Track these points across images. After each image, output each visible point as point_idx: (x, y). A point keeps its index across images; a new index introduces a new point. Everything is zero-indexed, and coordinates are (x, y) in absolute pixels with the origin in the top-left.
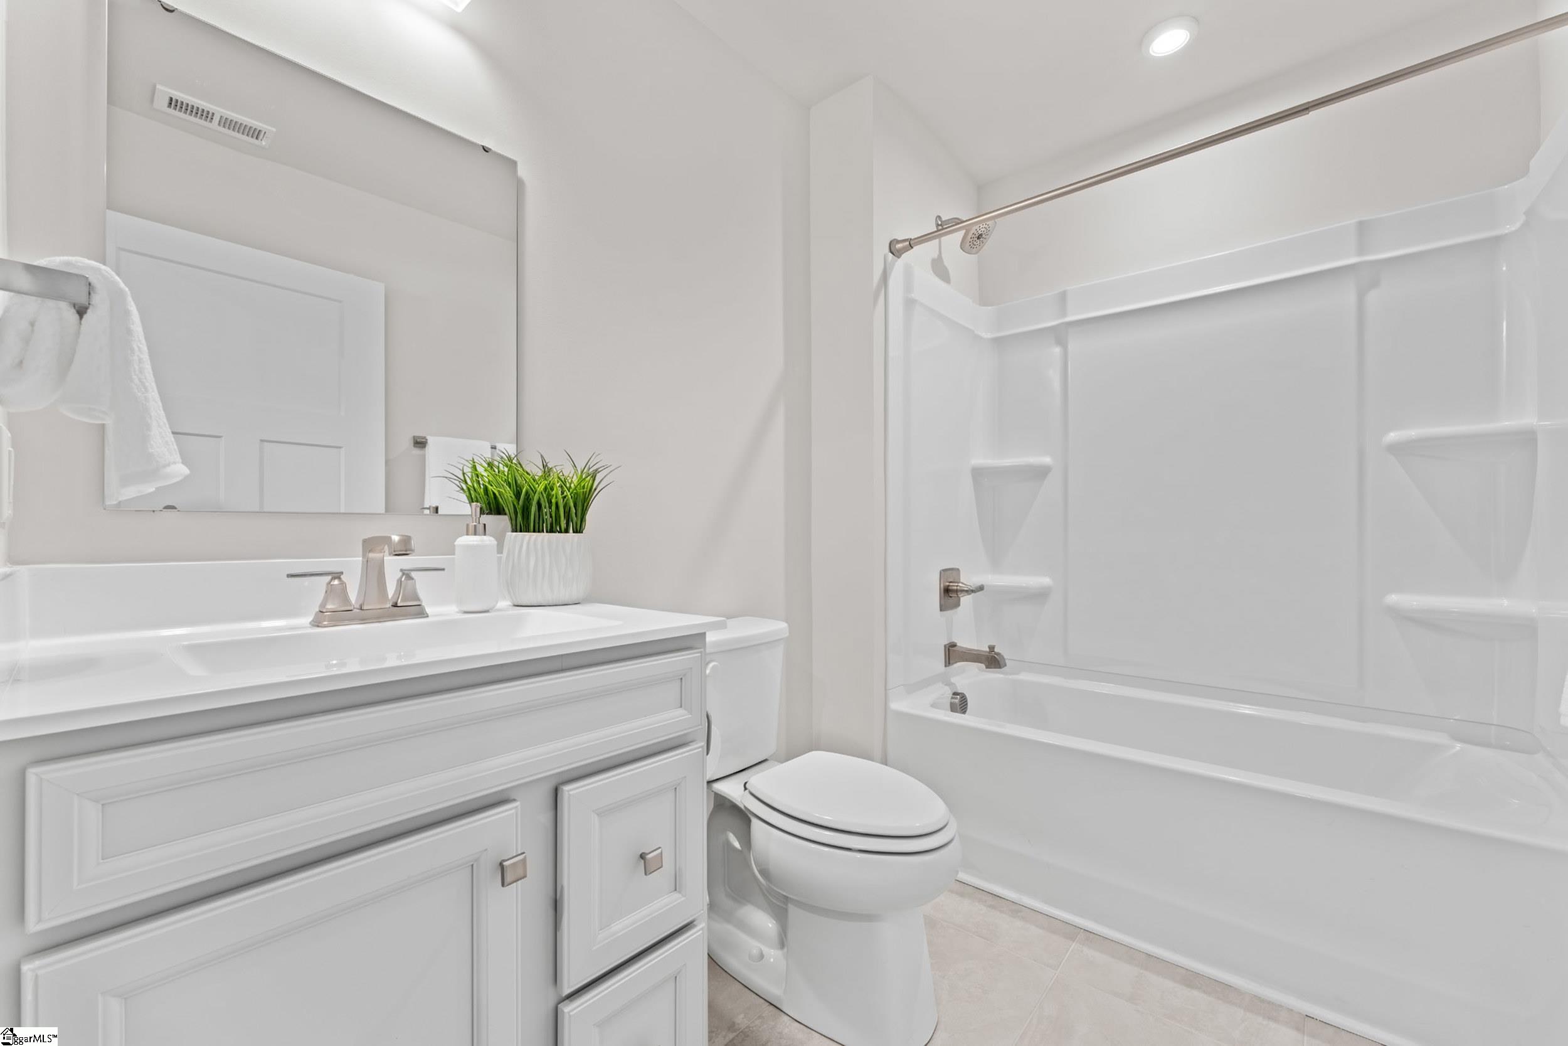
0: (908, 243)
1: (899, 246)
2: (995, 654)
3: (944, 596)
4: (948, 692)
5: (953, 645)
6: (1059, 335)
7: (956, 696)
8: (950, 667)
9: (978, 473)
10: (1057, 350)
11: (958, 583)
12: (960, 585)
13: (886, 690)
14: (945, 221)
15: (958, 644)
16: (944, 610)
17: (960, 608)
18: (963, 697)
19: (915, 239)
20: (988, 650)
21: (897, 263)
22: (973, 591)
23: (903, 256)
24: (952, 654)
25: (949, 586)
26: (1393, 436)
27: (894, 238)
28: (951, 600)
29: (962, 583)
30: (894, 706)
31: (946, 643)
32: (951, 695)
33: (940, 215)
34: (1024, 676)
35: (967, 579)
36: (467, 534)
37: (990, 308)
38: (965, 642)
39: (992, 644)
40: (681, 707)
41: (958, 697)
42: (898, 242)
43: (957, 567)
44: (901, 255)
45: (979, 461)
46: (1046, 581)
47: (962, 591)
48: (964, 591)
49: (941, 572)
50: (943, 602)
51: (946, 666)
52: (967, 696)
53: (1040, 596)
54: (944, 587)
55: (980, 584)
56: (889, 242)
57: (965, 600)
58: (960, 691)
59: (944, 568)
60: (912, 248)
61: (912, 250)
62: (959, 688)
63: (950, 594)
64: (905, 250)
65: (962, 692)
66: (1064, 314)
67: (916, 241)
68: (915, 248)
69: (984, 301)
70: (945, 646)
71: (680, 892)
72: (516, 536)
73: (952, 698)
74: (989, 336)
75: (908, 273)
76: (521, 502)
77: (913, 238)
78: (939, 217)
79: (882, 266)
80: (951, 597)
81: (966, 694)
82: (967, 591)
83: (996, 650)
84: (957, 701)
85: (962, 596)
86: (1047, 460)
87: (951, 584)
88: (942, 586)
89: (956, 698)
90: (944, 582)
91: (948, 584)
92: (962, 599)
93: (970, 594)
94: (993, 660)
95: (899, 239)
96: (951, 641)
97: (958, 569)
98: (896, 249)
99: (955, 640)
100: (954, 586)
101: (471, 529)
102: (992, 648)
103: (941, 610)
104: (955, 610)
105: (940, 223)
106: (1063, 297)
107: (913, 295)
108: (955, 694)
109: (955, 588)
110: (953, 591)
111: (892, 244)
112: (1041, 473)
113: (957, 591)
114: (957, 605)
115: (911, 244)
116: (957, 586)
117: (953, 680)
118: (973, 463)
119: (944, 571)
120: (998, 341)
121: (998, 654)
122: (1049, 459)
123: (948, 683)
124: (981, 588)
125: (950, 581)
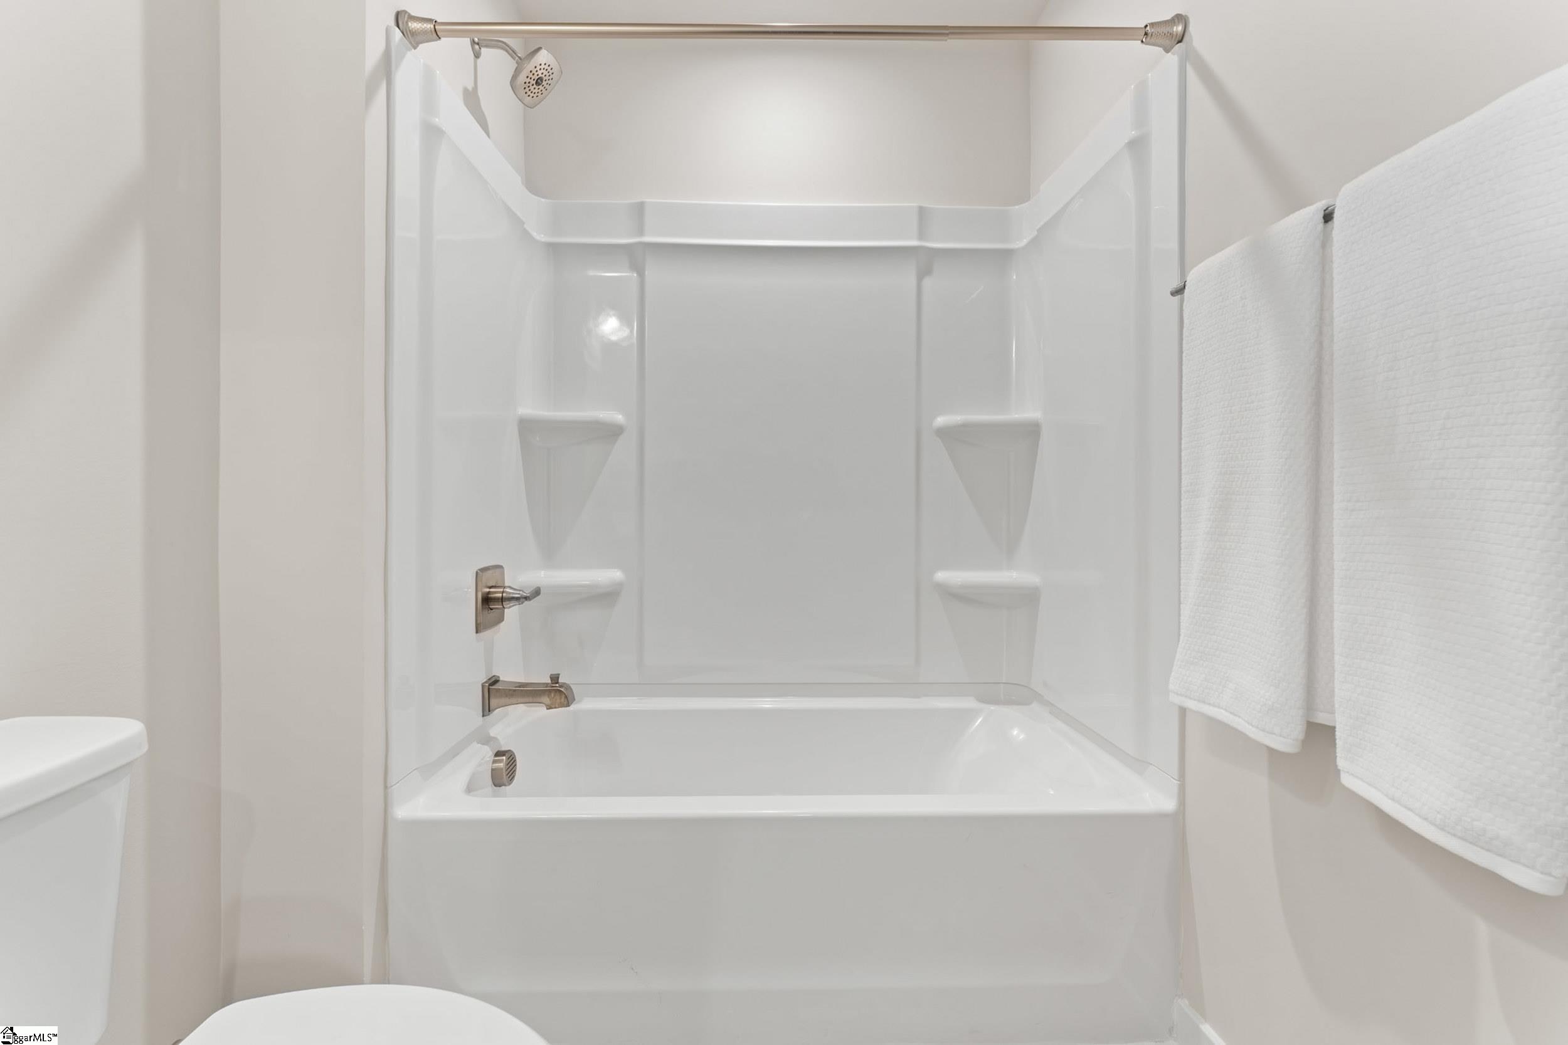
2: (561, 685)
3: (482, 609)
4: (488, 753)
5: (494, 681)
6: (634, 257)
7: (498, 758)
8: (491, 715)
9: (527, 427)
10: (633, 276)
11: (503, 587)
12: (508, 590)
13: (386, 787)
15: (501, 679)
16: (480, 630)
17: (504, 622)
18: (509, 756)
20: (549, 680)
22: (526, 598)
24: (493, 694)
25: (489, 593)
26: (941, 421)
28: (492, 615)
29: (509, 587)
31: (485, 677)
32: (493, 758)
35: (516, 579)
37: (543, 200)
38: (510, 675)
39: (555, 670)
41: (504, 758)
43: (500, 563)
45: (528, 409)
46: (615, 575)
47: (510, 599)
48: (513, 599)
49: (477, 572)
50: (479, 619)
51: (483, 714)
52: (516, 754)
53: (606, 597)
54: (482, 594)
55: (536, 586)
57: (512, 612)
58: (503, 749)
59: (482, 567)
62: (502, 742)
63: (491, 605)
65: (507, 748)
66: (641, 232)
70: (483, 685)
73: (494, 762)
74: (542, 238)
80: (491, 609)
81: (515, 752)
82: (517, 599)
83: (560, 680)
84: (501, 765)
85: (509, 607)
86: (619, 418)
87: (491, 590)
88: (479, 591)
89: (501, 761)
90: (482, 587)
91: (488, 590)
92: (507, 610)
93: (519, 603)
94: (555, 695)
96: (491, 675)
97: (500, 567)
99: (496, 672)
100: (497, 593)
102: (555, 679)
103: (476, 630)
104: (497, 628)
106: (640, 210)
108: (499, 754)
109: (500, 595)
110: (496, 600)
112: (612, 432)
113: (502, 600)
114: (499, 621)
116: (503, 592)
117: (493, 732)
118: (520, 411)
119: (481, 571)
120: (554, 249)
121: (565, 685)
122: (620, 416)
123: (487, 740)
124: (537, 592)
125: (491, 585)
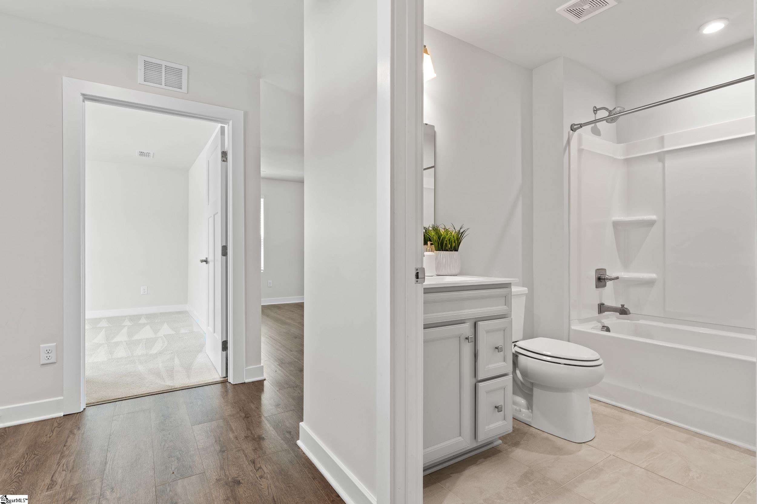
0: (580, 125)
1: (575, 127)
2: (624, 308)
3: (598, 281)
4: (600, 324)
5: (603, 304)
6: (661, 157)
7: (604, 328)
8: (601, 314)
9: (616, 224)
10: (660, 165)
11: (605, 275)
12: (606, 276)
13: (569, 320)
14: (598, 109)
15: (605, 304)
16: (598, 288)
18: (607, 328)
19: (583, 124)
20: (621, 307)
21: (574, 135)
22: (613, 279)
23: (577, 131)
24: (602, 308)
25: (600, 277)
27: (573, 123)
29: (607, 276)
30: (573, 327)
31: (599, 303)
32: (601, 327)
33: (596, 106)
34: (641, 322)
35: (610, 273)
36: (427, 251)
37: (622, 144)
38: (609, 303)
39: (623, 304)
40: (505, 305)
41: (605, 328)
42: (575, 125)
43: (605, 268)
44: (576, 130)
45: (617, 218)
46: (654, 276)
47: (607, 279)
49: (596, 270)
50: (597, 284)
51: (599, 314)
53: (650, 283)
54: (598, 277)
55: (617, 276)
56: (571, 125)
57: (609, 283)
59: (597, 268)
60: (582, 127)
61: (582, 128)
62: (605, 323)
63: (601, 281)
64: (578, 128)
65: (607, 326)
66: (663, 147)
67: (583, 125)
68: (583, 127)
69: (619, 141)
70: (598, 304)
71: (506, 362)
72: (438, 253)
74: (622, 158)
75: (580, 137)
76: (440, 241)
77: (582, 123)
78: (595, 107)
79: (567, 137)
80: (601, 282)
81: (610, 327)
82: (610, 279)
85: (607, 282)
86: (654, 217)
88: (597, 276)
89: (604, 329)
90: (598, 275)
91: (600, 276)
92: (607, 283)
93: (612, 280)
94: (623, 311)
95: (576, 124)
96: (601, 303)
97: (605, 269)
98: (573, 128)
99: (603, 302)
100: (603, 277)
101: (428, 250)
102: (623, 306)
103: (596, 288)
104: (604, 288)
105: (595, 109)
106: (662, 139)
107: (582, 147)
108: (603, 327)
109: (604, 278)
110: (602, 279)
111: (572, 126)
112: (651, 224)
114: (605, 286)
115: (581, 126)
116: (605, 277)
117: (603, 321)
118: (613, 219)
119: (597, 270)
120: (628, 161)
121: (626, 308)
122: (655, 217)
123: (600, 322)
124: (617, 278)
125: (601, 274)
